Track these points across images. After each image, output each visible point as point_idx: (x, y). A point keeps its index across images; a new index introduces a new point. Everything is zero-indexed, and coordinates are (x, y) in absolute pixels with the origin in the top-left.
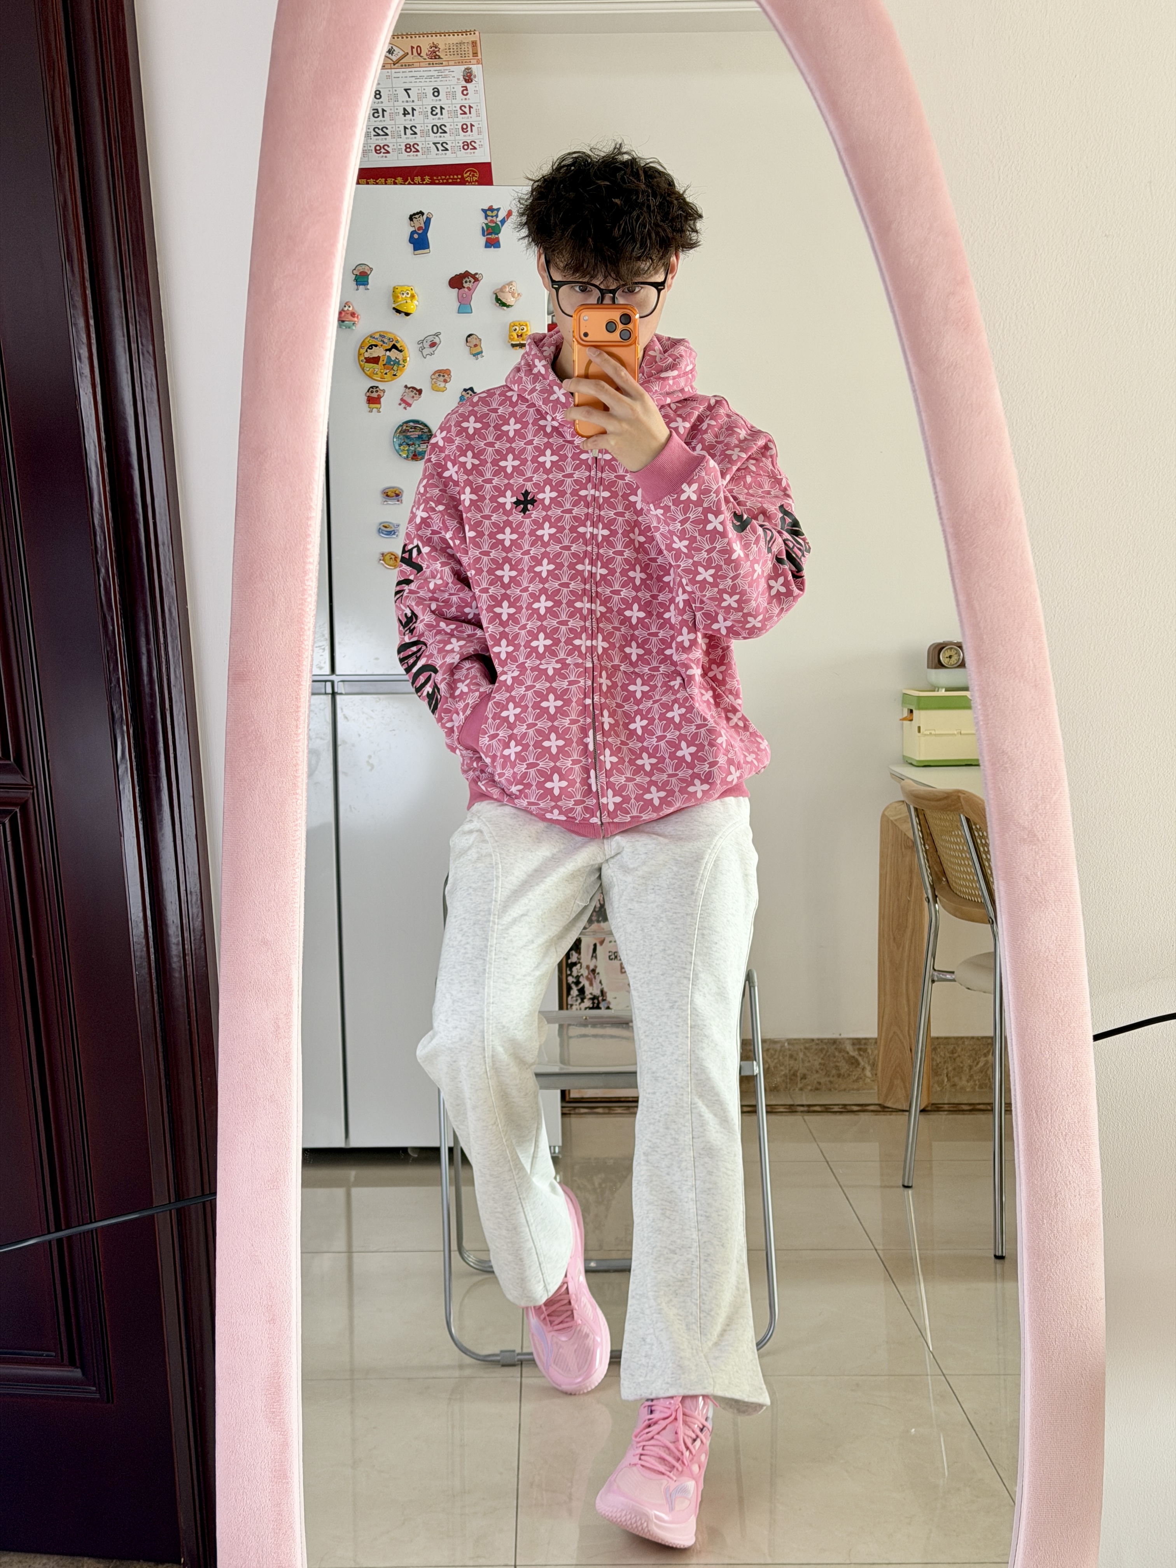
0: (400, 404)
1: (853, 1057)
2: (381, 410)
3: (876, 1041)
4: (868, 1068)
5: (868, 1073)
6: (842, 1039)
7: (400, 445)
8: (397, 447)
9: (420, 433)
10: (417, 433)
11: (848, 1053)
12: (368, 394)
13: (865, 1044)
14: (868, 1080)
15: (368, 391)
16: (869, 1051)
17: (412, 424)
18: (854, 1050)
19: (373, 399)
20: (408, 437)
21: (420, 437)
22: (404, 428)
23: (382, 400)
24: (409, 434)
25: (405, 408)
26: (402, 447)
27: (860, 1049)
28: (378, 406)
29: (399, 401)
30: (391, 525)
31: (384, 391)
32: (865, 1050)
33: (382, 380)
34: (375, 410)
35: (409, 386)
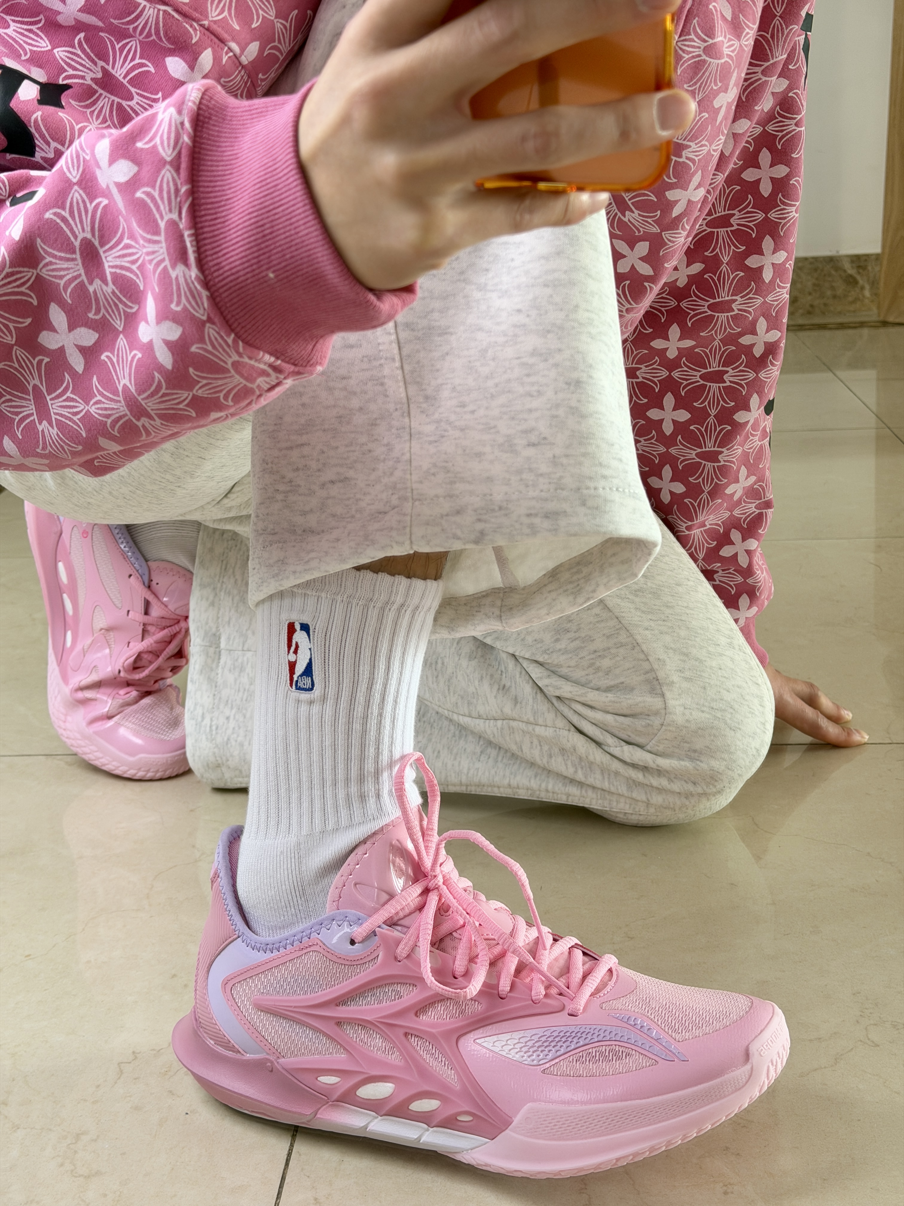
1: (851, 276)
3: (877, 257)
4: (867, 287)
5: (867, 293)
6: (840, 257)
11: (845, 271)
13: (866, 260)
14: (867, 301)
16: (870, 268)
18: (852, 267)
27: (859, 267)
32: (864, 268)
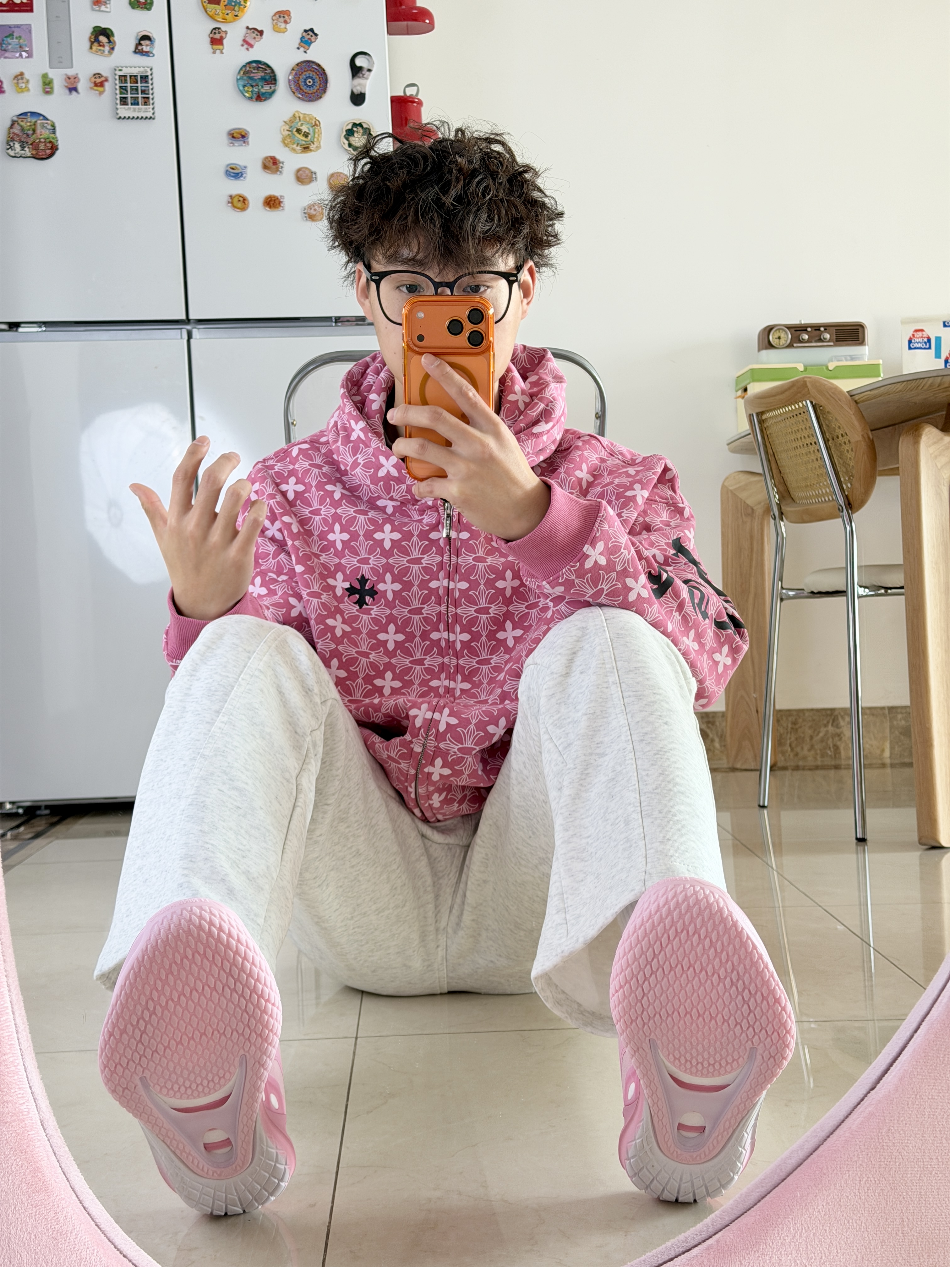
0: (242, 45)
2: (224, 51)
3: (723, 714)
7: (244, 86)
8: (241, 88)
9: (263, 74)
10: (259, 74)
12: (211, 36)
13: (714, 717)
15: (211, 33)
16: (717, 723)
17: (254, 65)
19: (216, 41)
20: (251, 78)
21: (263, 79)
22: (248, 69)
23: (225, 41)
24: (252, 75)
25: (247, 49)
26: (246, 88)
28: (221, 47)
29: (241, 42)
30: (238, 167)
31: (226, 32)
33: (225, 21)
34: (218, 51)
35: (250, 27)
